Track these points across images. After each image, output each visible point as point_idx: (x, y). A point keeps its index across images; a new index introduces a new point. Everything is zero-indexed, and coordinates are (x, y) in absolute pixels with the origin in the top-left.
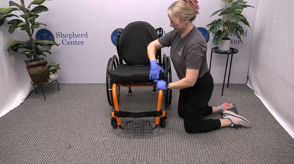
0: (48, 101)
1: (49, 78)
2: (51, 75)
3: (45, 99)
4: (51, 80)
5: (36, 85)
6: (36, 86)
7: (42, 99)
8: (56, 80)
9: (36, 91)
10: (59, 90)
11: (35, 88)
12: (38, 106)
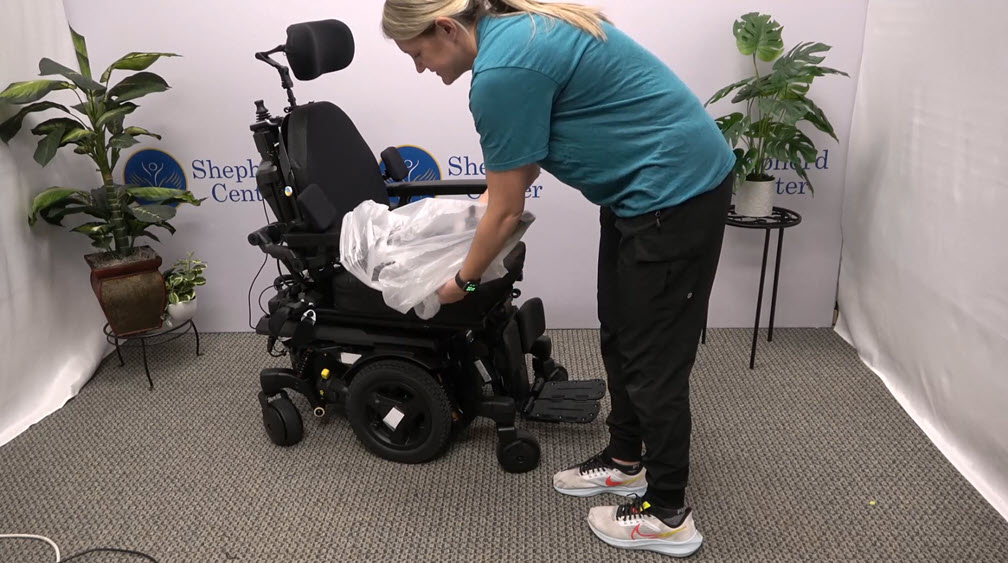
0: (160, 392)
1: (167, 312)
2: (175, 303)
3: (152, 384)
4: (172, 319)
5: (120, 337)
6: (121, 342)
7: (141, 384)
8: (190, 321)
9: (121, 359)
10: (198, 355)
11: (118, 347)
12: (125, 409)
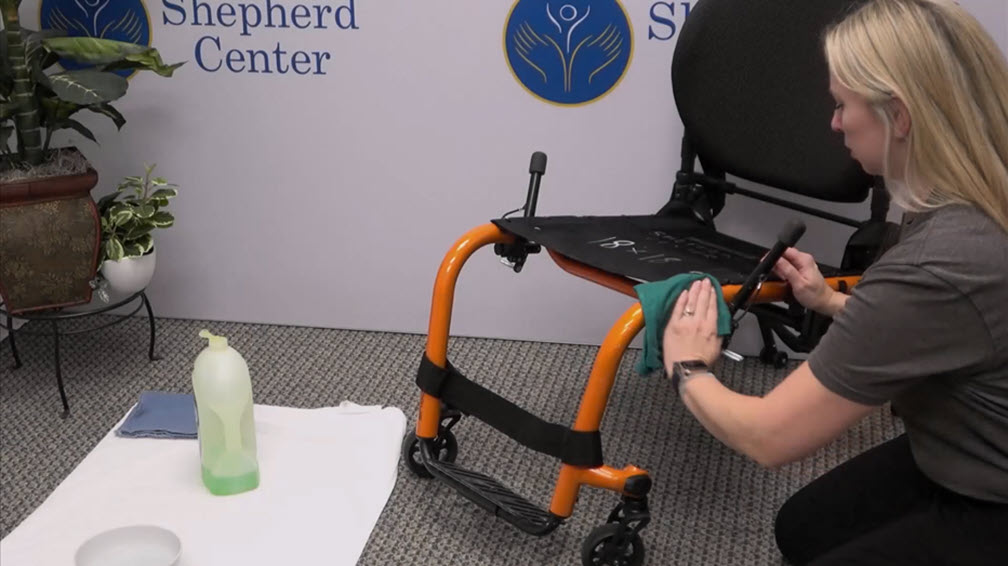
0: (79, 422)
1: (100, 275)
2: (116, 258)
3: (66, 407)
4: (110, 290)
5: (15, 315)
6: (17, 324)
7: (48, 405)
8: (141, 293)
9: (16, 356)
10: (152, 358)
11: (11, 334)
12: (18, 449)
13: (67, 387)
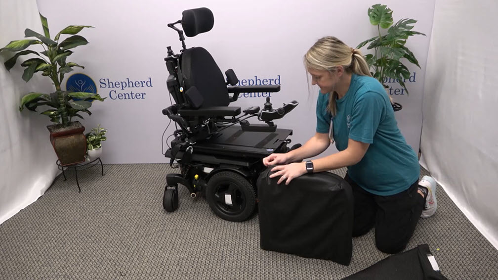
0: (84, 193)
1: (87, 154)
2: (91, 149)
3: (80, 190)
4: (90, 158)
5: (64, 167)
7: (75, 190)
8: (99, 158)
9: (65, 177)
11: (63, 172)
12: (67, 202)
13: (80, 184)
